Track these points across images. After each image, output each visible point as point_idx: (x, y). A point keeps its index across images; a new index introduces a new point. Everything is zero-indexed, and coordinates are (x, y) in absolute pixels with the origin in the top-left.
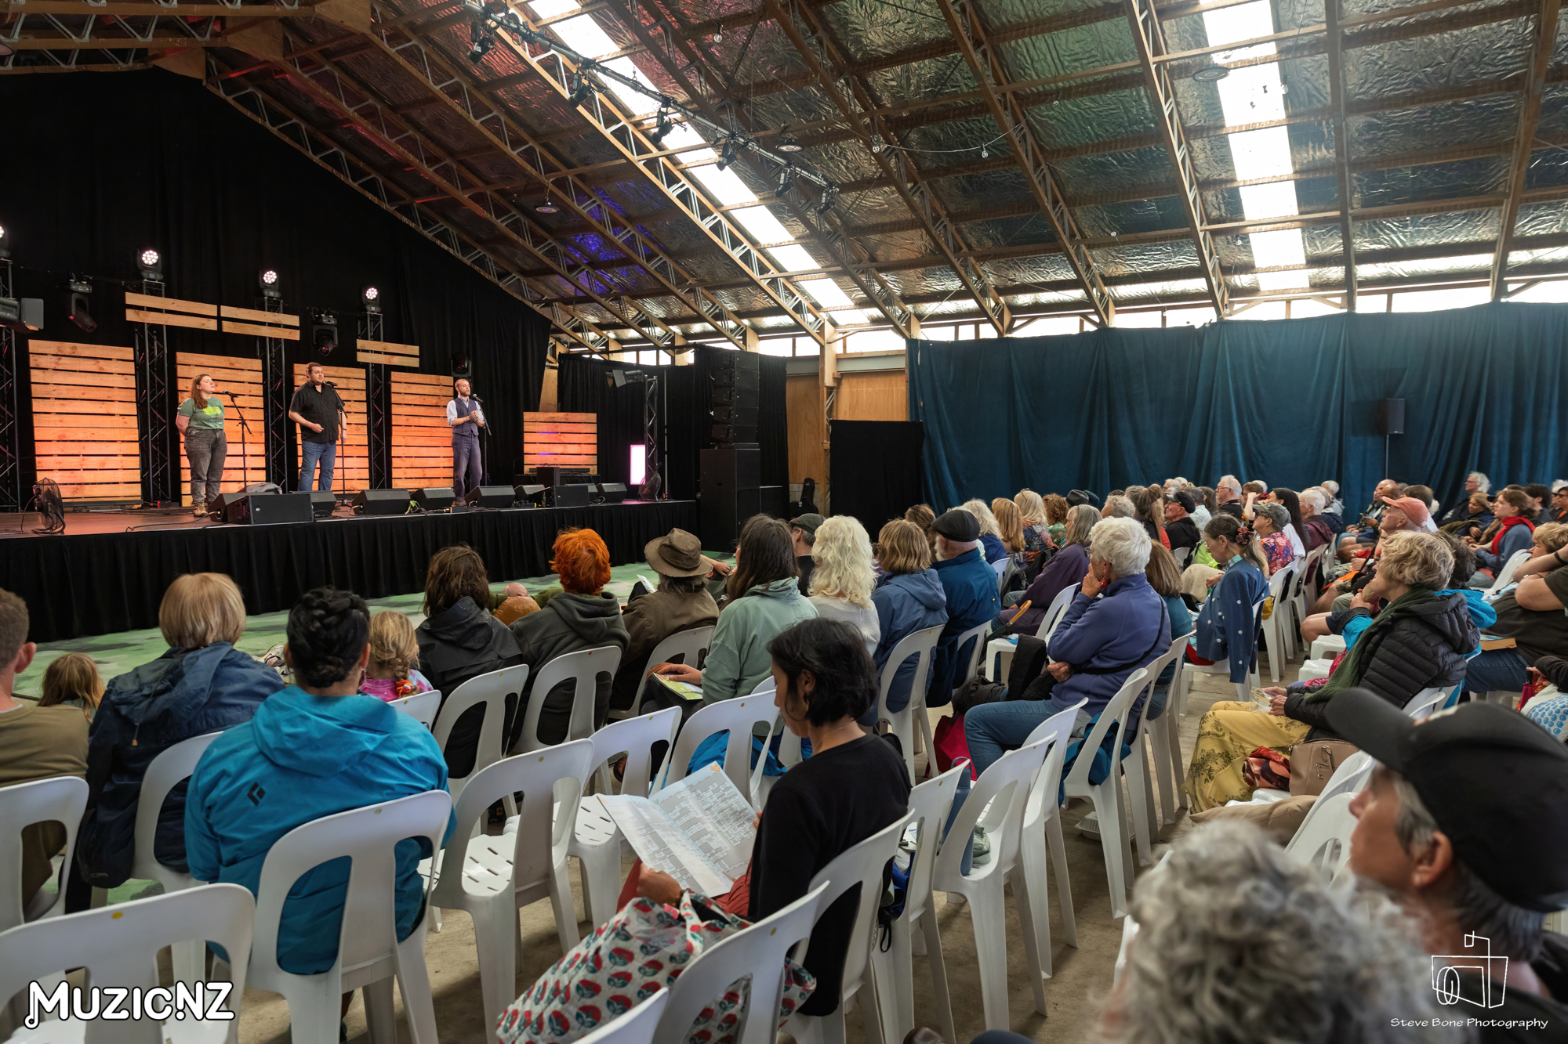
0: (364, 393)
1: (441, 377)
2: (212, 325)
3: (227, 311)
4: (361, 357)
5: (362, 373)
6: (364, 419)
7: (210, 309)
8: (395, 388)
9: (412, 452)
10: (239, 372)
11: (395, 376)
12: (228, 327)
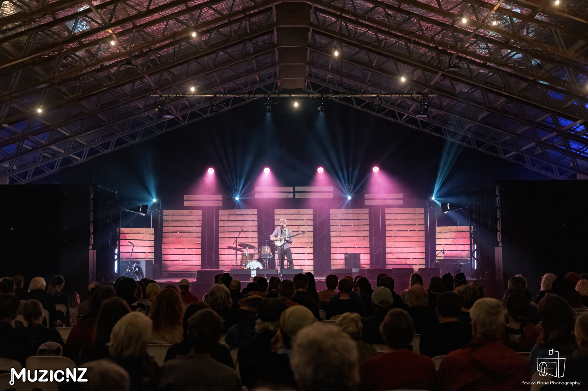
0: (368, 221)
1: (416, 209)
2: (291, 196)
3: (297, 189)
4: (367, 203)
5: (367, 211)
6: (367, 234)
7: (291, 189)
8: (387, 217)
9: (398, 250)
10: (302, 216)
11: (387, 211)
12: (297, 196)
